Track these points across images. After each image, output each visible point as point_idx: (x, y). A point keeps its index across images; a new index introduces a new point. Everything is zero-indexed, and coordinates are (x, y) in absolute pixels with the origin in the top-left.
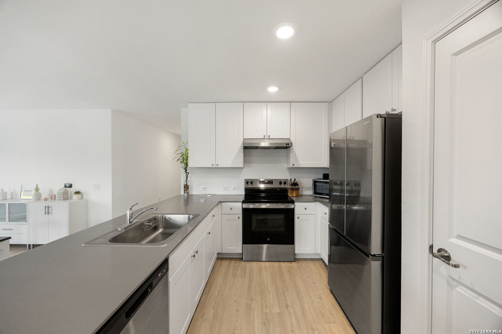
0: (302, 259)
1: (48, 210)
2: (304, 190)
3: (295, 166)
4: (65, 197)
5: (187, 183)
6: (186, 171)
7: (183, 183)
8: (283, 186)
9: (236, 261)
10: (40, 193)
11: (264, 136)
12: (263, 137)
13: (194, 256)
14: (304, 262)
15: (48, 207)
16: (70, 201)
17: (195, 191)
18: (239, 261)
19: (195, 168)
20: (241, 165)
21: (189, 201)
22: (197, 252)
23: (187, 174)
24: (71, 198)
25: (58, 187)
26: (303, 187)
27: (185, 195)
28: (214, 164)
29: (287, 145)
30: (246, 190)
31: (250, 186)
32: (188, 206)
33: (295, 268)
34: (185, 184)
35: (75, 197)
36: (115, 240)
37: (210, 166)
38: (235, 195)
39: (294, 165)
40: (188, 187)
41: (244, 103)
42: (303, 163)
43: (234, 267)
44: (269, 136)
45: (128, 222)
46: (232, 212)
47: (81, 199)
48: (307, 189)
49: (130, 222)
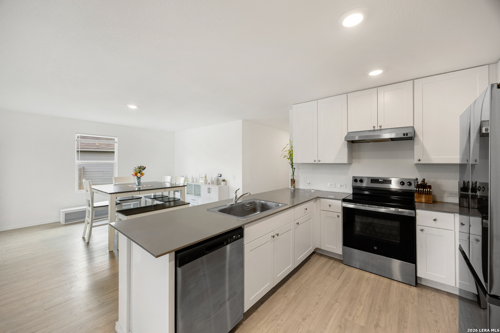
0: (432, 288)
1: (209, 191)
2: (446, 195)
3: (421, 162)
4: (218, 182)
5: (293, 177)
6: (292, 167)
7: (290, 177)
8: (406, 187)
9: (336, 262)
10: (207, 179)
11: (374, 127)
12: (372, 129)
13: (274, 237)
14: (433, 293)
15: (209, 188)
16: (220, 186)
17: (301, 185)
18: (338, 263)
19: (301, 164)
20: (345, 161)
21: (295, 194)
22: (278, 235)
23: (294, 169)
24: (221, 184)
25: (215, 176)
26: (444, 192)
27: (292, 188)
28: (316, 160)
29: (404, 135)
30: (354, 188)
31: (358, 184)
32: (294, 199)
33: (413, 294)
34: (292, 178)
35: (223, 183)
36: (223, 211)
37: (313, 162)
38: (342, 193)
39: (420, 160)
40: (294, 181)
41: (348, 94)
42: (436, 159)
43: (330, 266)
44: (381, 127)
45: (234, 202)
46: (331, 209)
47: (226, 185)
48: (451, 194)
49: (235, 202)
